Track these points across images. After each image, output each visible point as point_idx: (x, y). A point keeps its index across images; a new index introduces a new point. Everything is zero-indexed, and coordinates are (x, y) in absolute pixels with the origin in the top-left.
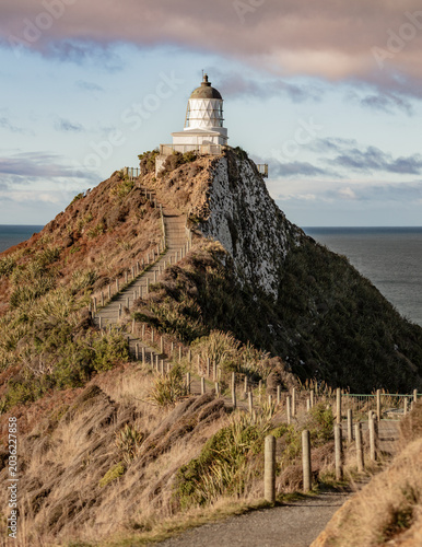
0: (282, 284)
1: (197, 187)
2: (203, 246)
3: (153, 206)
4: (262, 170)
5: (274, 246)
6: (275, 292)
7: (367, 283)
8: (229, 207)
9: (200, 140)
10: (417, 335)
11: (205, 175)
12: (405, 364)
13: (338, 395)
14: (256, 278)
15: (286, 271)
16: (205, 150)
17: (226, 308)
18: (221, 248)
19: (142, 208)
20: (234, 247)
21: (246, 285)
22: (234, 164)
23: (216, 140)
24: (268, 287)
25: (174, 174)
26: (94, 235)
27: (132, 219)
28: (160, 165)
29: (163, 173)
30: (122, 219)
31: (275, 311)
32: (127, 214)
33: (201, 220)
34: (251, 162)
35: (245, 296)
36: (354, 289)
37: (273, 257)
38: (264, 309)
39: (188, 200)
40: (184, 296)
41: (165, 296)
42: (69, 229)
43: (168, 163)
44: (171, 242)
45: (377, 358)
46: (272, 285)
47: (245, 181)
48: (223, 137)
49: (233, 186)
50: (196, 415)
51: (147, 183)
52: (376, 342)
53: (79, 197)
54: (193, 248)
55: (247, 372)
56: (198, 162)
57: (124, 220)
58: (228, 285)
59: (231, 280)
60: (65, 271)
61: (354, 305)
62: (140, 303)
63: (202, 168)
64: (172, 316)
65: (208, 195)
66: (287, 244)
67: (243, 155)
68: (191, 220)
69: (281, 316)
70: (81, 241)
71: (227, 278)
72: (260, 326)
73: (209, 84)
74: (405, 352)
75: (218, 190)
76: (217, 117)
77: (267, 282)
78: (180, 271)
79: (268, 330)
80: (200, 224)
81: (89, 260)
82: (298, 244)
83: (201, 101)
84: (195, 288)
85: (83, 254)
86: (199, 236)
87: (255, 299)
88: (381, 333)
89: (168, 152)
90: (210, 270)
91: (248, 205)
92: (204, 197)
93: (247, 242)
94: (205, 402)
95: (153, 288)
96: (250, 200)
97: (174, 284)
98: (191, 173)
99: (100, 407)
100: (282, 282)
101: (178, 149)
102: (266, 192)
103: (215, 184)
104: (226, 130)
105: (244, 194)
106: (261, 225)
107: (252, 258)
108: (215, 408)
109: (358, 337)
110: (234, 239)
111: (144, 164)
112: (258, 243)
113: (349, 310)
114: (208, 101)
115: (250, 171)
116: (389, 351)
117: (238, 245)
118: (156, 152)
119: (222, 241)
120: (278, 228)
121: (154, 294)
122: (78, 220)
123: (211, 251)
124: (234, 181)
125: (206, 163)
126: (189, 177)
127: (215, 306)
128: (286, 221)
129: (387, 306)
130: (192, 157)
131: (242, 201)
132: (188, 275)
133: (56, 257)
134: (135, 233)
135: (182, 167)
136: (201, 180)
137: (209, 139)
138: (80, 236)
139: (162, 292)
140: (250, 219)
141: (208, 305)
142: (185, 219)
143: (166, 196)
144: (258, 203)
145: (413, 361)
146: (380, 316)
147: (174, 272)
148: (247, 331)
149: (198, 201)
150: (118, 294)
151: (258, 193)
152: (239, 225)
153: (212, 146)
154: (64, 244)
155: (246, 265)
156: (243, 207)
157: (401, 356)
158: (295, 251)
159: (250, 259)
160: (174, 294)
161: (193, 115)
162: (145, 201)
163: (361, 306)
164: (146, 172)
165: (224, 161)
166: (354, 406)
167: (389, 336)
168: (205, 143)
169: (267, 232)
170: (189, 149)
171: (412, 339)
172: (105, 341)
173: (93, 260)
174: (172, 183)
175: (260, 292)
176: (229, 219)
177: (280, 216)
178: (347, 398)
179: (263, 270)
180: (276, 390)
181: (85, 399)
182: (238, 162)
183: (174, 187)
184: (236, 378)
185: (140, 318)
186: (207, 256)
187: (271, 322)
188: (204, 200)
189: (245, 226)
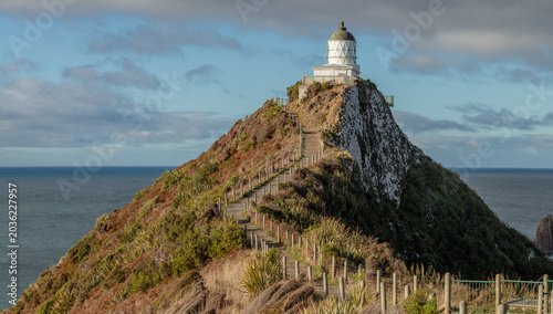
0: (404, 192)
1: (332, 109)
2: (333, 155)
3: (295, 125)
4: (389, 101)
5: (397, 161)
6: (398, 198)
7: (474, 194)
8: (359, 127)
9: (337, 73)
10: (514, 236)
11: (339, 99)
12: (504, 259)
13: (447, 282)
14: (381, 187)
15: (408, 182)
16: (340, 80)
17: (349, 205)
18: (349, 156)
19: (286, 127)
20: (363, 159)
21: (371, 189)
22: (365, 92)
23: (350, 73)
24: (392, 194)
25: (314, 100)
26: (247, 150)
27: (277, 136)
28: (302, 93)
29: (305, 100)
30: (269, 136)
31: (397, 212)
32: (273, 132)
33: (334, 135)
34: (379, 93)
35: (369, 197)
36: (464, 198)
37: (397, 170)
38: (386, 210)
39: (324, 119)
40: (310, 194)
41: (293, 193)
42: (228, 146)
43: (309, 91)
44: (306, 152)
45: (481, 254)
46: (396, 193)
47: (374, 106)
48: (356, 71)
49: (363, 111)
50: (281, 304)
51: (292, 109)
52: (481, 242)
53: (239, 122)
54: (324, 156)
55: (350, 257)
56: (334, 90)
57: (271, 138)
58: (353, 186)
59: (357, 183)
60: (221, 180)
61: (463, 211)
62: (269, 198)
63: (337, 94)
64: (296, 210)
65: (341, 115)
66: (409, 161)
67: (372, 86)
68: (325, 135)
69: (401, 218)
70: (236, 156)
71: (352, 181)
72: (381, 223)
73: (345, 29)
74: (504, 250)
75: (350, 112)
76: (351, 56)
77: (391, 190)
78: (309, 173)
79: (389, 227)
80: (333, 138)
81: (240, 170)
82: (418, 161)
83: (338, 42)
84: (321, 187)
85: (237, 165)
86: (331, 147)
87: (378, 201)
88: (485, 235)
89: (309, 82)
90: (338, 174)
91: (376, 126)
92: (337, 116)
93: (375, 156)
94: (292, 289)
95: (283, 186)
96: (379, 123)
97: (302, 183)
98: (327, 98)
99: (192, 294)
100: (404, 191)
101: (317, 80)
102: (391, 117)
103: (347, 106)
104: (359, 66)
105: (373, 117)
106: (387, 143)
107: (379, 170)
108: (303, 296)
109: (466, 236)
110: (363, 153)
111: (290, 93)
112: (384, 158)
113: (459, 215)
114: (343, 43)
115: (378, 100)
116: (491, 248)
117: (366, 158)
118: (299, 83)
119: (353, 152)
120: (402, 147)
121: (283, 192)
122: (235, 139)
123: (340, 158)
124: (364, 106)
125: (341, 90)
126: (326, 102)
127: (340, 203)
128: (408, 143)
129: (489, 214)
130: (329, 86)
131: (371, 122)
132: (317, 176)
133: (215, 169)
134: (279, 147)
135: (320, 94)
136: (335, 104)
137: (344, 72)
138: (235, 151)
139: (291, 189)
140: (377, 138)
141: (333, 202)
142: (320, 135)
143: (307, 118)
144: (384, 126)
145: (510, 258)
146: (484, 221)
147: (303, 173)
148: (369, 226)
149: (333, 119)
150: (251, 191)
151: (385, 118)
152: (368, 141)
153: (346, 77)
154: (222, 159)
155: (373, 175)
156: (370, 126)
157: (501, 253)
158: (416, 167)
159: (377, 170)
160: (301, 192)
161: (331, 54)
162: (289, 122)
163: (468, 212)
164: (292, 100)
165: (356, 90)
166: (467, 296)
167: (491, 237)
168: (340, 75)
169: (392, 150)
170: (327, 80)
171: (509, 240)
172: (222, 229)
173: (244, 170)
174: (312, 107)
175: (385, 198)
176: (359, 137)
177: (404, 139)
178: (458, 286)
179: (387, 179)
180: (375, 275)
181: (183, 286)
182: (368, 91)
183: (313, 111)
184: (336, 262)
185: (264, 210)
186: (336, 162)
187: (391, 221)
188: (337, 119)
189: (373, 143)
